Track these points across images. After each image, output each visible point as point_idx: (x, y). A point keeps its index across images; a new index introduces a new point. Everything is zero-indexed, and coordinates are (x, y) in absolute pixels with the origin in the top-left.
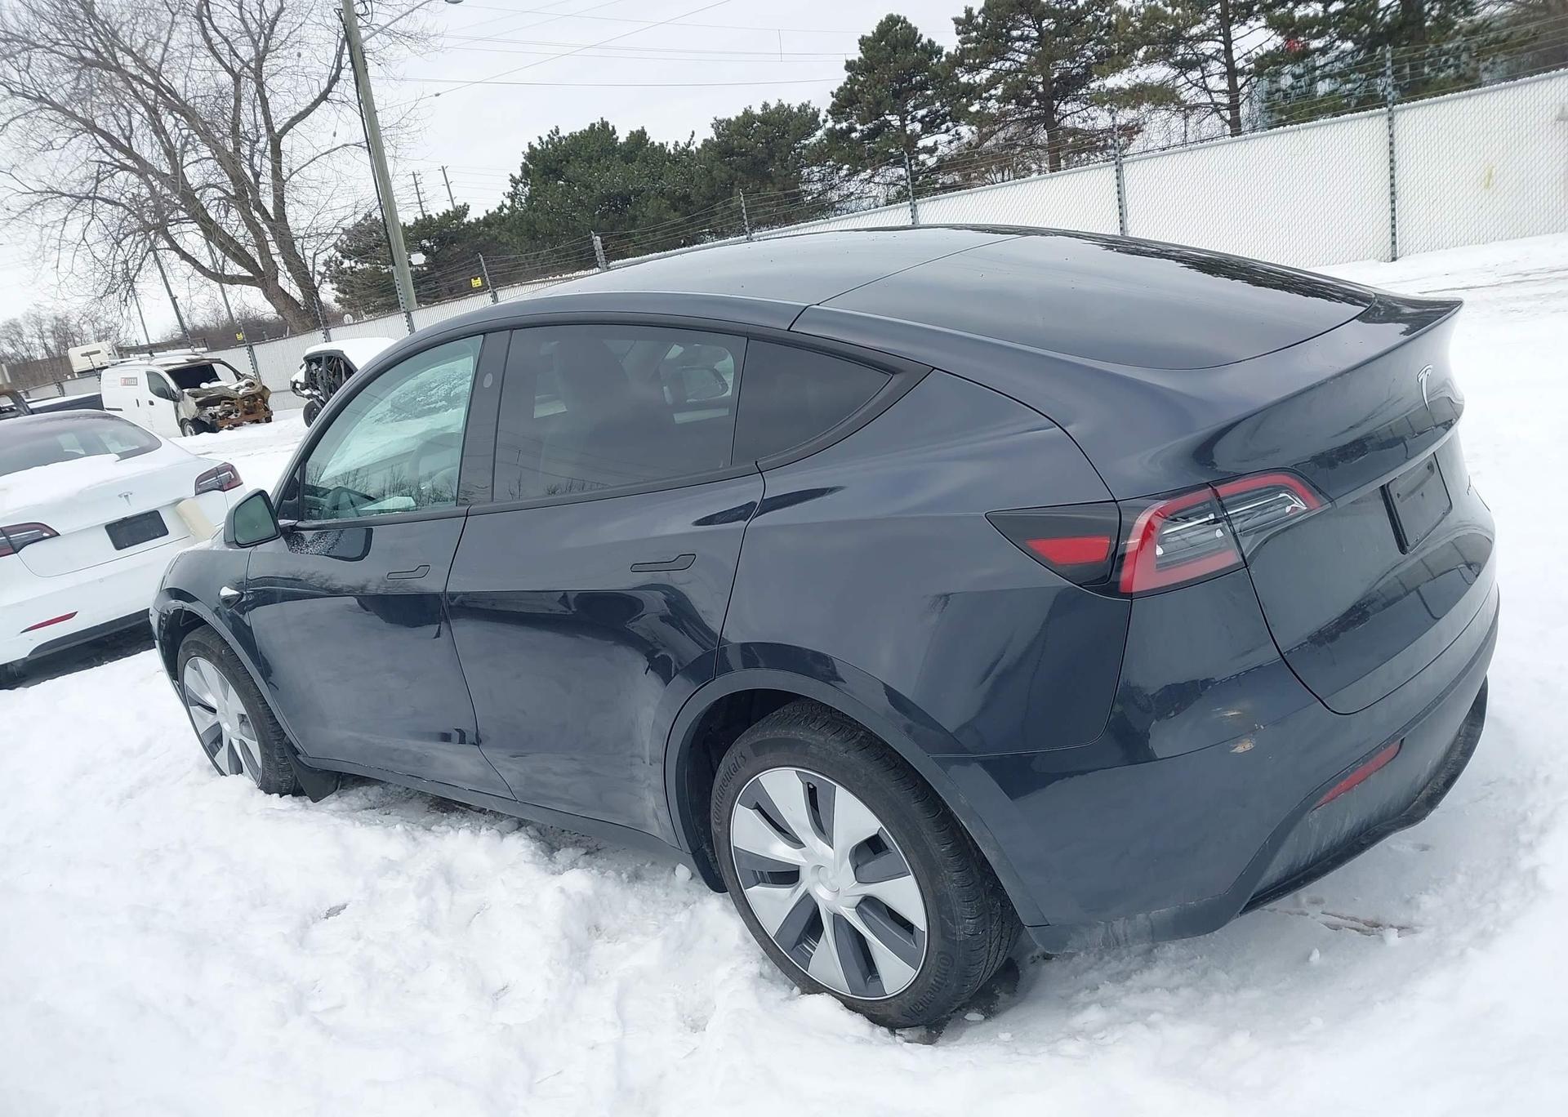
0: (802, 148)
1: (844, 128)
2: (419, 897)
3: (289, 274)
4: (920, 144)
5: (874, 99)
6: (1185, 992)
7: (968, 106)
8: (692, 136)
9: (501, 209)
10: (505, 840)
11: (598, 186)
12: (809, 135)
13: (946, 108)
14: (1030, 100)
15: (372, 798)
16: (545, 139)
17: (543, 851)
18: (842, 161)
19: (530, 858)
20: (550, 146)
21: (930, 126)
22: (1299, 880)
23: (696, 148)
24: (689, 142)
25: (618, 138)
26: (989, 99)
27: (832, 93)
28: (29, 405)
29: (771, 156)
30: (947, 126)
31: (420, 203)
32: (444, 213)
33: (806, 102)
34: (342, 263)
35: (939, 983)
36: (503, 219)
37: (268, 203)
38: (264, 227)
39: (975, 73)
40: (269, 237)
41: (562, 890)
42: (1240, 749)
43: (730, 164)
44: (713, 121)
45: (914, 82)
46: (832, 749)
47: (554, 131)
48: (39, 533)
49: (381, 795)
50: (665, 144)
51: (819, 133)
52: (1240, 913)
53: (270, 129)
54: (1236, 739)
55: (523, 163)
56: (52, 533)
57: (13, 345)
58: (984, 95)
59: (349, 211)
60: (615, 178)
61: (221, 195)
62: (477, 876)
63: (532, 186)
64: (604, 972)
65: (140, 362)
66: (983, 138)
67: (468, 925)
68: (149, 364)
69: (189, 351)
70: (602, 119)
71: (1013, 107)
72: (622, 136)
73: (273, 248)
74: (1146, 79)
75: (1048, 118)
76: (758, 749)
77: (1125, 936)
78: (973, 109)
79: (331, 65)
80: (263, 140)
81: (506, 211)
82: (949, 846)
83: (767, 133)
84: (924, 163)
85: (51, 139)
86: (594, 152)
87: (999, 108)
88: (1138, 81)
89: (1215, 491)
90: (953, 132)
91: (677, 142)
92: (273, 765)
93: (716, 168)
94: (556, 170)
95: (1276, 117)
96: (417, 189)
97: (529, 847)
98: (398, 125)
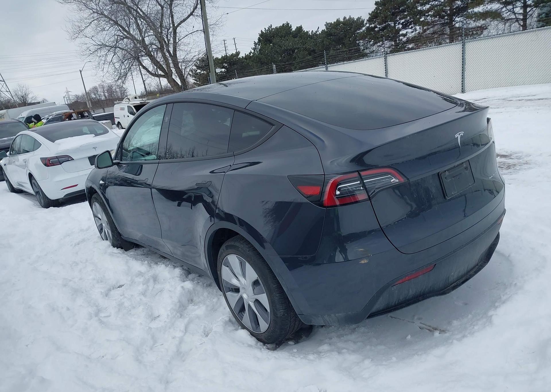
0: (357, 34)
1: (373, 26)
2: (143, 284)
3: (176, 74)
4: (401, 33)
5: (385, 16)
6: (359, 344)
7: (420, 19)
8: (318, 29)
9: (250, 53)
10: (175, 269)
11: (283, 46)
12: (360, 29)
13: (411, 19)
14: (444, 16)
15: (145, 252)
16: (267, 29)
17: (185, 274)
18: (371, 39)
19: (179, 276)
20: (268, 31)
21: (405, 26)
22: (391, 310)
23: (319, 33)
24: (317, 31)
25: (292, 29)
26: (428, 16)
27: (369, 13)
28: (93, 115)
29: (345, 36)
30: (412, 26)
31: (226, 50)
32: (231, 54)
33: (360, 17)
34: (197, 71)
35: (274, 330)
36: (251, 57)
37: (171, 50)
38: (170, 59)
39: (423, 6)
40: (170, 62)
41: (182, 287)
42: (363, 262)
43: (330, 39)
44: (325, 23)
45: (401, 9)
46: (245, 250)
47: (270, 26)
48: (67, 158)
49: (148, 251)
50: (308, 31)
51: (364, 28)
52: (367, 318)
53: (174, 25)
54: (361, 259)
55: (259, 37)
56: (72, 159)
57: (95, 95)
58: (426, 14)
59: (197, 53)
60: (289, 43)
61: (156, 47)
62: (164, 280)
63: (261, 45)
64: (188, 315)
65: (125, 103)
66: (425, 31)
67: (156, 295)
68: (128, 103)
69: (141, 99)
70: (287, 22)
71: (437, 19)
72: (294, 29)
73: (172, 65)
74: (490, 9)
75: (450, 23)
76: (227, 247)
77: (330, 321)
78: (422, 20)
79: (194, 3)
80: (171, 29)
81: (252, 54)
82: (276, 285)
83: (344, 28)
84: (402, 40)
85: (104, 27)
86: (283, 34)
87: (432, 19)
88: (487, 9)
89: (359, 174)
90: (414, 28)
91: (312, 31)
92: (115, 238)
93: (325, 40)
94: (270, 40)
95: (541, 23)
96: (225, 46)
97: (181, 272)
98: (215, 24)
